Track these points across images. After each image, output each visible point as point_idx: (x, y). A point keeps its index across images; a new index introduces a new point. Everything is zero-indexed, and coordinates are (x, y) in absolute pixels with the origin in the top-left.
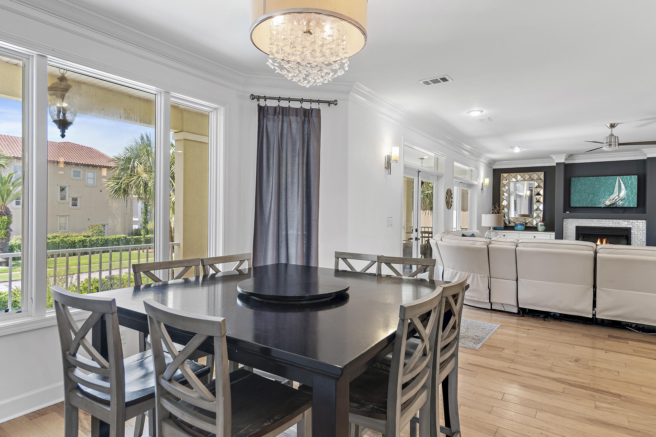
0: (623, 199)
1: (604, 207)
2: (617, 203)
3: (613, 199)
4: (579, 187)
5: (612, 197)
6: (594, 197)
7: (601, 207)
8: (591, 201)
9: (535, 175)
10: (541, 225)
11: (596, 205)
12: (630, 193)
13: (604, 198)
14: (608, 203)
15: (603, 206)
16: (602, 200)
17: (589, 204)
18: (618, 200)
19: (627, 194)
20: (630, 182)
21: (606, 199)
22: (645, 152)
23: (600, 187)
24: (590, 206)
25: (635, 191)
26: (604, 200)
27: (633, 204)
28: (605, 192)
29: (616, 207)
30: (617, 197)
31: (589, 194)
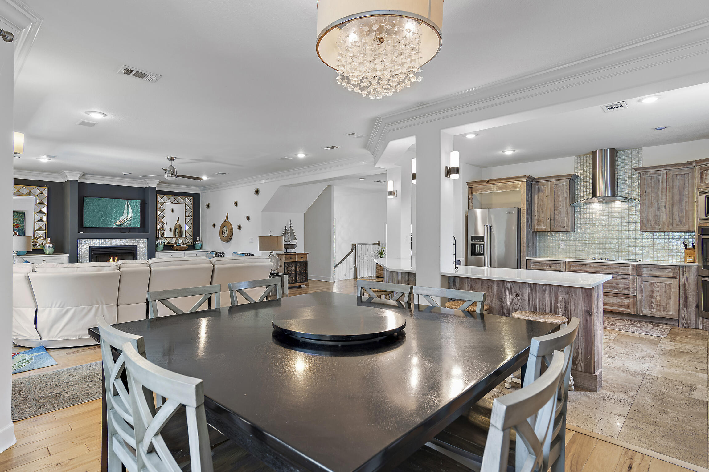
0: (130, 220)
1: (115, 228)
2: (126, 223)
3: (123, 220)
4: (92, 207)
5: (121, 218)
6: (106, 218)
7: (112, 228)
8: (104, 221)
9: (36, 191)
10: (49, 247)
11: (108, 225)
12: (135, 215)
13: (115, 219)
14: (118, 223)
15: (114, 226)
16: (113, 221)
17: (102, 224)
18: (126, 221)
19: (133, 216)
20: (135, 206)
21: (117, 220)
22: (147, 182)
23: (112, 209)
24: (103, 226)
25: (139, 214)
26: (115, 220)
27: (138, 225)
28: (116, 214)
29: (124, 228)
30: (126, 219)
31: (102, 215)
